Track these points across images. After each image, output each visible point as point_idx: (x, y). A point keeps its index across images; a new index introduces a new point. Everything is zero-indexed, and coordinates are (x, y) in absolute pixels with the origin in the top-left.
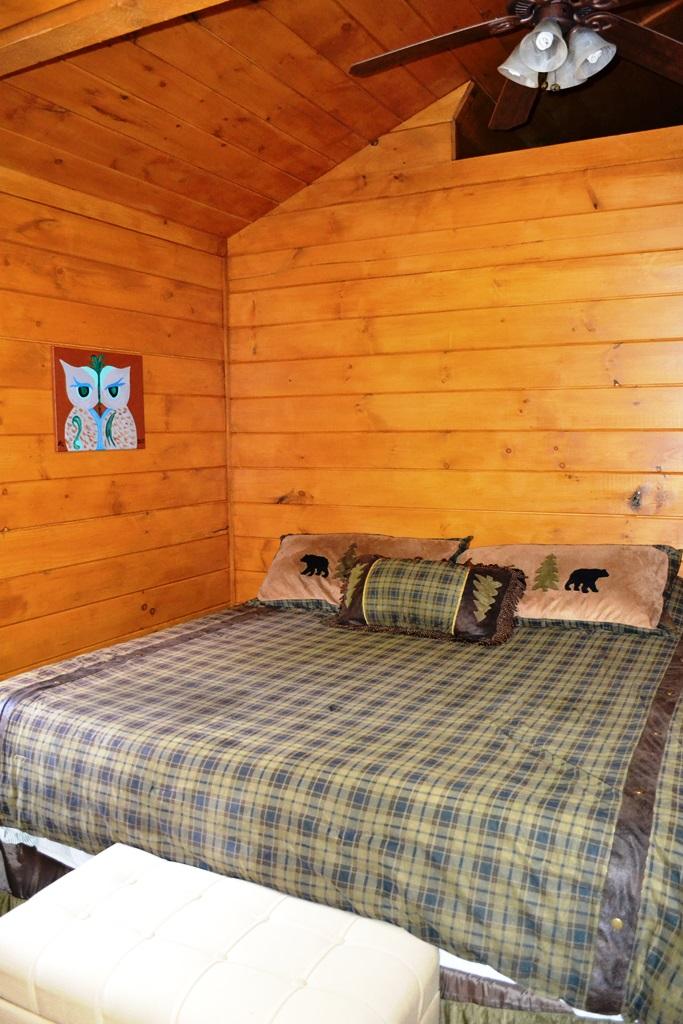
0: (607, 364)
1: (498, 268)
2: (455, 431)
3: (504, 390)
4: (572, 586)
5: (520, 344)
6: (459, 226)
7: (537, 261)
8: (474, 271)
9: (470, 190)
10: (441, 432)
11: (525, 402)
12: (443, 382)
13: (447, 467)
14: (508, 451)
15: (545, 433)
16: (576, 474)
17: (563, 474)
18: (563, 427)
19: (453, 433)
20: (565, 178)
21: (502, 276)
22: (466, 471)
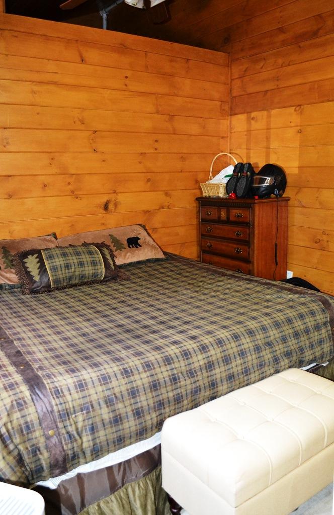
0: (91, 141)
1: (34, 83)
2: (14, 176)
3: (40, 152)
4: (131, 246)
5: (48, 128)
6: (10, 53)
7: (55, 83)
8: (20, 82)
9: (16, 34)
10: (5, 176)
11: (52, 159)
12: (5, 146)
13: (10, 196)
14: (45, 186)
15: (63, 176)
16: (80, 196)
17: (73, 196)
18: (73, 173)
19: (12, 177)
20: (68, 42)
21: (36, 88)
22: (21, 198)
